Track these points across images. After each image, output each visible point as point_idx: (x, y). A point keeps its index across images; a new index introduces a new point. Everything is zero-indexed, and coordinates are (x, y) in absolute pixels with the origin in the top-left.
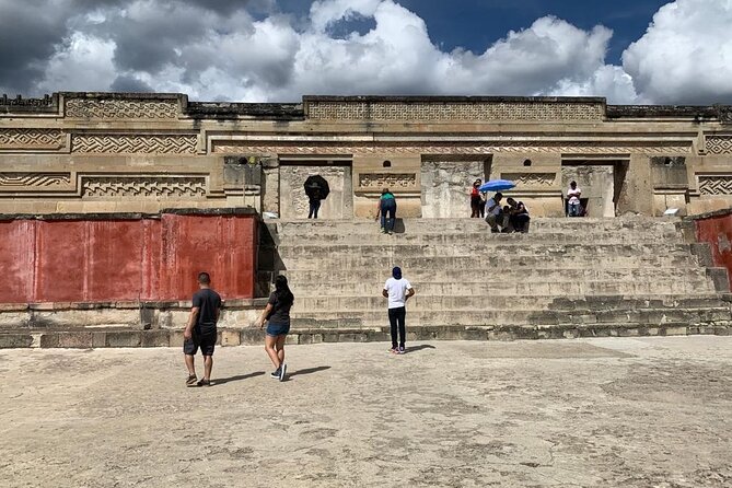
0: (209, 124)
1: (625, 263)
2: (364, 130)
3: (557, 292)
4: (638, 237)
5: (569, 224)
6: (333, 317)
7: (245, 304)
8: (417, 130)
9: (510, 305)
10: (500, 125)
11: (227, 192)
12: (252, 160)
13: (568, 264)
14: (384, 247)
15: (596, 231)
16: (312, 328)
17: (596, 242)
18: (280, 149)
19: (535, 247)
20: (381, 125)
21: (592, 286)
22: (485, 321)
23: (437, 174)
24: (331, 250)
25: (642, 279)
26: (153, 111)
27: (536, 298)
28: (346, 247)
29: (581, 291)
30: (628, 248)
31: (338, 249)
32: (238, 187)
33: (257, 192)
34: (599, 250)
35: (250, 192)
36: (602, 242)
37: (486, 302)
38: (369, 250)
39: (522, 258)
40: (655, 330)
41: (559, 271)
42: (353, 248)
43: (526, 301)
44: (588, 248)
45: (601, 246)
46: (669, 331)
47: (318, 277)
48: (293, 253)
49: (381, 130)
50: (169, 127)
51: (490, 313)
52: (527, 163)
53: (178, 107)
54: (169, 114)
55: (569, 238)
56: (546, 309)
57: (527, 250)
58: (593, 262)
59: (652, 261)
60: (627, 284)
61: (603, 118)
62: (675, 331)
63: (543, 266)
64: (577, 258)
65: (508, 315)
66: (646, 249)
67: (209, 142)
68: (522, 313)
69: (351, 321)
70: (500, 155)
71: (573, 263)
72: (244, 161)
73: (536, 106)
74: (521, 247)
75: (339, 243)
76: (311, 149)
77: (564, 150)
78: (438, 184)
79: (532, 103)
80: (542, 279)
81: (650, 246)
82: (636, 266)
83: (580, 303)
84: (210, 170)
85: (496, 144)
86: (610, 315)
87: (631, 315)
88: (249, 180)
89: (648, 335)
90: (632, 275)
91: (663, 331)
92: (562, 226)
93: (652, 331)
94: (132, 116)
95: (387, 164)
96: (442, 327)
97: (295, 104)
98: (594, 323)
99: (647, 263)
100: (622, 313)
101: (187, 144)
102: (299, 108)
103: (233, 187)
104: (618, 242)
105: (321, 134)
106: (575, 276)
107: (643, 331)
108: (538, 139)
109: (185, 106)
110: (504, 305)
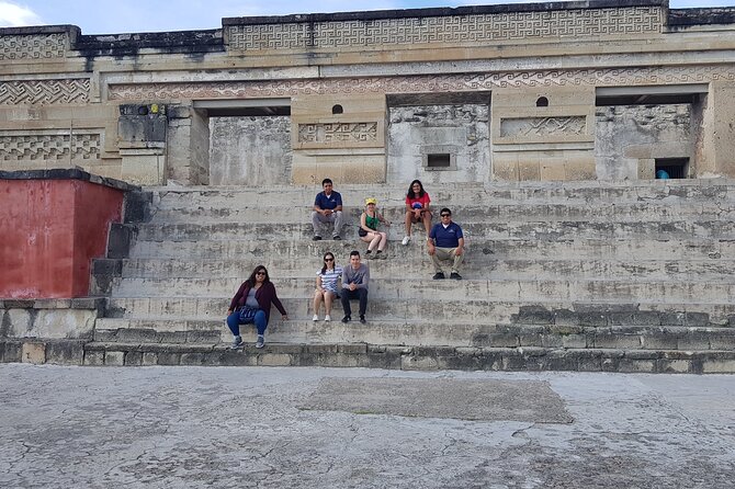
0: (103, 62)
1: (657, 252)
2: (305, 62)
3: (531, 297)
4: (690, 211)
5: (579, 191)
6: (181, 328)
7: (60, 305)
8: (379, 59)
9: (450, 314)
10: (500, 47)
11: (122, 152)
12: (154, 109)
13: (562, 252)
14: (291, 225)
15: (624, 200)
16: (149, 342)
17: (619, 218)
18: (195, 92)
19: (514, 225)
20: (328, 55)
21: (591, 287)
22: (403, 339)
23: (473, 129)
24: (214, 229)
25: (681, 277)
26: (38, 49)
27: (491, 305)
28: (236, 226)
29: (569, 295)
30: (669, 227)
31: (227, 227)
32: (135, 145)
33: (160, 152)
34: (619, 231)
35: (151, 152)
36: (628, 218)
37: (414, 309)
38: (268, 229)
39: (487, 243)
40: (685, 365)
41: (542, 262)
42: (245, 227)
43: (476, 309)
44: (599, 227)
45: (623, 225)
46: (708, 366)
47: (183, 269)
48: (161, 234)
49: (327, 61)
50: (54, 70)
51: (413, 327)
52: (542, 102)
53: (67, 41)
54: (56, 53)
55: (574, 211)
56: (507, 322)
57: (500, 230)
58: (603, 249)
59: (706, 248)
60: (651, 286)
61: (664, 29)
62: (718, 366)
63: (520, 256)
64: (577, 243)
65: (441, 331)
66: (700, 230)
67: (106, 87)
68: (463, 328)
69: (205, 334)
70: (501, 91)
71: (570, 251)
72: (145, 110)
73: (556, 16)
74: (492, 226)
75: (230, 219)
76: (235, 91)
77: (602, 80)
78: (474, 142)
79: (549, 10)
80: (514, 274)
81: (707, 225)
82: (678, 255)
83: (565, 314)
84: (106, 124)
85: (495, 74)
86: (609, 337)
87: (648, 336)
88: (150, 136)
89: (670, 371)
90: (664, 271)
91: (697, 365)
92: (568, 194)
93: (675, 365)
94: (13, 57)
95: (337, 109)
96: (332, 347)
97: (213, 31)
98: (579, 347)
99: (697, 251)
100: (632, 332)
101: (80, 91)
102: (219, 35)
103: (130, 145)
104: (657, 217)
105: (248, 70)
106: (568, 271)
107: (660, 364)
108: (559, 65)
109: (73, 40)
110: (439, 314)
